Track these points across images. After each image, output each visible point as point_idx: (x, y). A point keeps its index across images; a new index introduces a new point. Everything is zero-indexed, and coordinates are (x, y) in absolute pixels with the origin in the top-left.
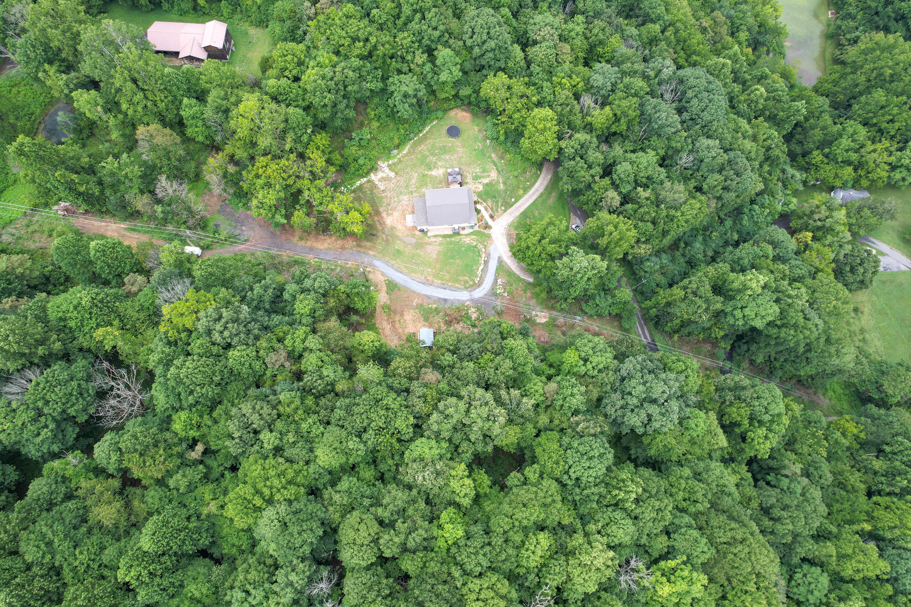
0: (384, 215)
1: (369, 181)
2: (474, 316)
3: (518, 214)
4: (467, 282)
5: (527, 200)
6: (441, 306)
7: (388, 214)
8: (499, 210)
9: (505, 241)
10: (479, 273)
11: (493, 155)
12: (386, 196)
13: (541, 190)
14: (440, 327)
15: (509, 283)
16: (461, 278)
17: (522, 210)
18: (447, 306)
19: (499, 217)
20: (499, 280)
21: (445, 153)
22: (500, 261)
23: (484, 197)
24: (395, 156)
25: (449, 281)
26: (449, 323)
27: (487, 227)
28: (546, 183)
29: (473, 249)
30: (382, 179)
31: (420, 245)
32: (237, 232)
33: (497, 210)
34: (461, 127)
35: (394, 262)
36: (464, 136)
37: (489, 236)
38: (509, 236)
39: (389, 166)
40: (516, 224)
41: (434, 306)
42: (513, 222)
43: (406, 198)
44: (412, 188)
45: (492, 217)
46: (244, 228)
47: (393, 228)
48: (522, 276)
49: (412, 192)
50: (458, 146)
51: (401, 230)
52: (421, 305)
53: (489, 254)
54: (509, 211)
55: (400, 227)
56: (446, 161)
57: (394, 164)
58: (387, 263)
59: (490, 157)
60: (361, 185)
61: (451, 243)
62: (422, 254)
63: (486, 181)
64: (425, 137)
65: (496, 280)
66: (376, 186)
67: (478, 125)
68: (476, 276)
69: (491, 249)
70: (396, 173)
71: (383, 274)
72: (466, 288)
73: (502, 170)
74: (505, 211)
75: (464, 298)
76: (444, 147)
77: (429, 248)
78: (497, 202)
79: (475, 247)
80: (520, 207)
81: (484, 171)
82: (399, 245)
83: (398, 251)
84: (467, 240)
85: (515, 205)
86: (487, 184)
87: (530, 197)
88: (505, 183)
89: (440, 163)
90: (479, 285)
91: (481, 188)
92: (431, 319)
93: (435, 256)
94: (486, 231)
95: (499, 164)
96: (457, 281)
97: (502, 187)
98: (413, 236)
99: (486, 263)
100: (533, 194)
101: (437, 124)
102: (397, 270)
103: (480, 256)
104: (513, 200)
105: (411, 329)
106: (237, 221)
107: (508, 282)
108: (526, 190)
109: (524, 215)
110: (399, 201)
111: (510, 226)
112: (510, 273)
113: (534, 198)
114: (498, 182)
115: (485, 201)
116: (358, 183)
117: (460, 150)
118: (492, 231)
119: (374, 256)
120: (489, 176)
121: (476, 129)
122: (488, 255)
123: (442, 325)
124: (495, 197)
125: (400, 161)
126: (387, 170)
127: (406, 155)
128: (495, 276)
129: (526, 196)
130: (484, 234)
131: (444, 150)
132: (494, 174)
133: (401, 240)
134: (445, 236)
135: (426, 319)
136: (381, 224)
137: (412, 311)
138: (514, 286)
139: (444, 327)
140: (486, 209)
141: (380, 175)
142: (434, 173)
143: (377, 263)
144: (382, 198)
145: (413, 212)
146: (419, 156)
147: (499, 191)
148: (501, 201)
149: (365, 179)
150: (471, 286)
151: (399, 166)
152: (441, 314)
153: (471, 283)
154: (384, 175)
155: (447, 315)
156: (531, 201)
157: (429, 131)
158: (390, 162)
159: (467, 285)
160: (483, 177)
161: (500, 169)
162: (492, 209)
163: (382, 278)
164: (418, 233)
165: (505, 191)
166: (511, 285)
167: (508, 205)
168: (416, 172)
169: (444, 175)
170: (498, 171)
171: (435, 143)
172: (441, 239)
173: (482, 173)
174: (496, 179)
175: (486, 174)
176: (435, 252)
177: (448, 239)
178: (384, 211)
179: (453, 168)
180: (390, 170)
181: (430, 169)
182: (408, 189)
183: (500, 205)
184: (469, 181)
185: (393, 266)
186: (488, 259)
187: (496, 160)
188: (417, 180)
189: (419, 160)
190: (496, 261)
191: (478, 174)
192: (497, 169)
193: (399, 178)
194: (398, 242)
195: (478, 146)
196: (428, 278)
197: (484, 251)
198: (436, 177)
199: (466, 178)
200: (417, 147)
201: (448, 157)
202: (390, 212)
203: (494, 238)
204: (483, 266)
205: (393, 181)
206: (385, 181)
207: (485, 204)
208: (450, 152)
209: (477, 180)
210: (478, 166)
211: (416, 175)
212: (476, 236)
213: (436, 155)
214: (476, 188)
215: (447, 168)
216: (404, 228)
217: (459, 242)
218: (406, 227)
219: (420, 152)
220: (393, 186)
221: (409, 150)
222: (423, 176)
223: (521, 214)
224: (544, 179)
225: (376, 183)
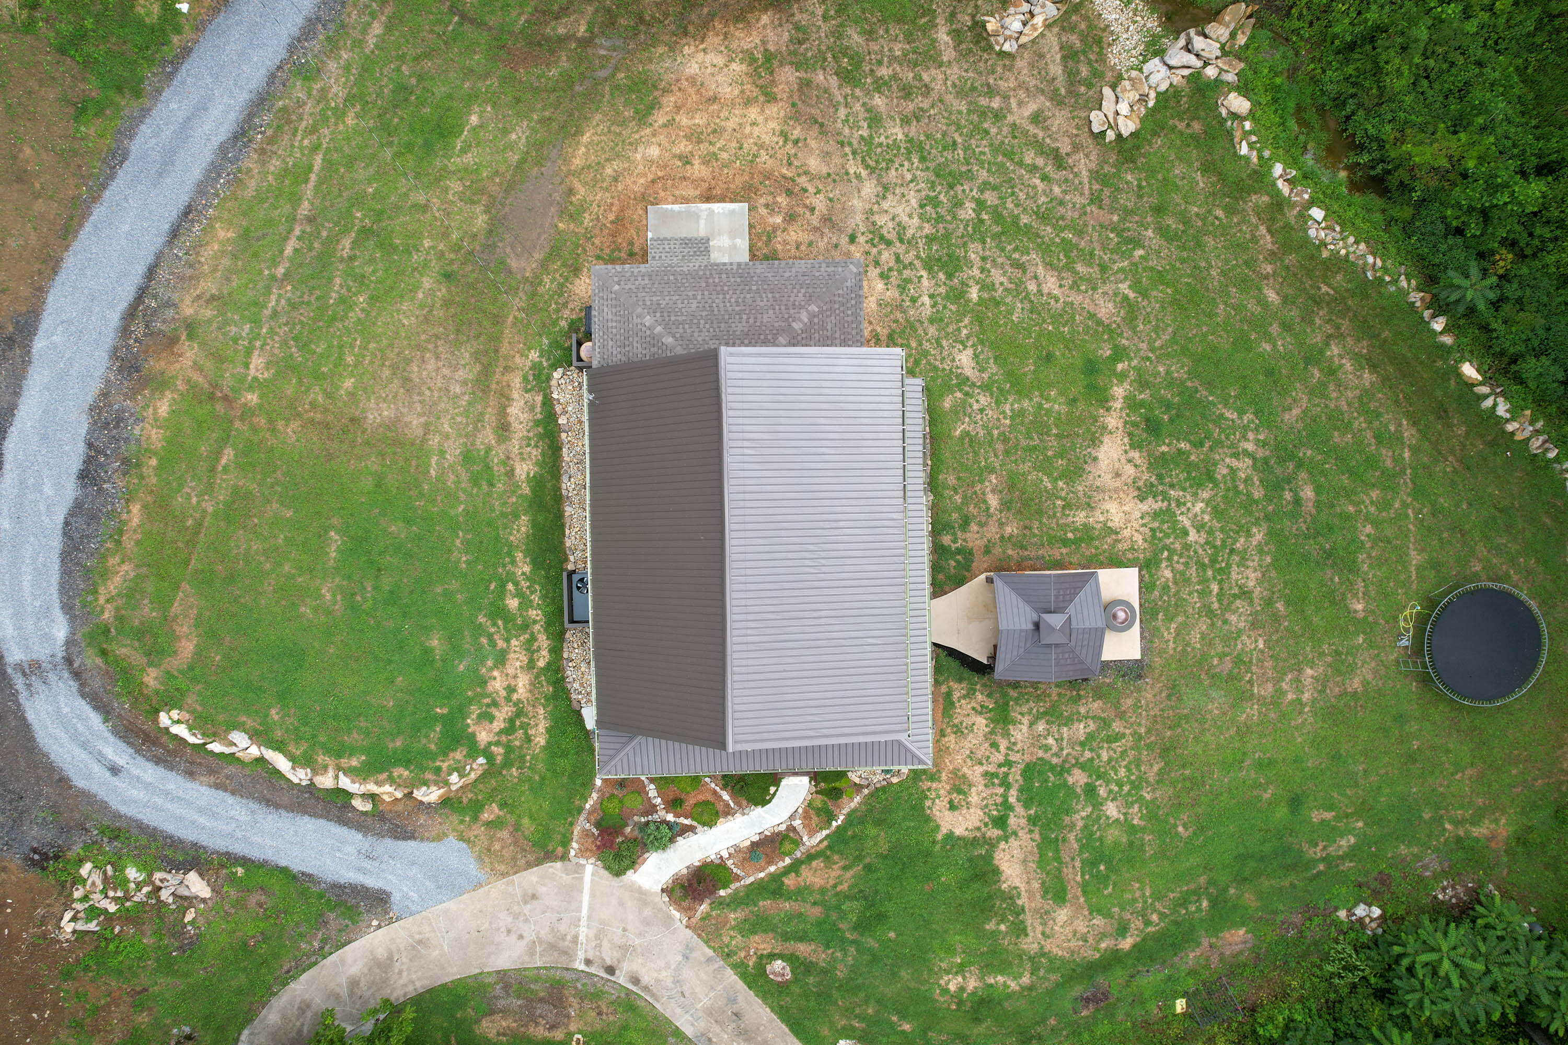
0: (766, 32)
4: (155, 654)
7: (764, 64)
8: (762, 944)
9: (508, 954)
10: (241, 746)
11: (1240, 939)
12: (931, 58)
15: (177, 947)
16: (184, 603)
19: (707, 931)
20: (197, 885)
21: (1288, 556)
22: (353, 905)
23: (878, 839)
30: (1083, 33)
31: (476, 299)
33: (756, 925)
35: (333, 81)
36: (1430, 727)
37: (544, 847)
39: (1204, 92)
43: (904, 210)
44: (984, 270)
45: (702, 882)
47: (645, 95)
49: (950, 263)
50: (1341, 666)
53: (403, 833)
55: (652, 149)
57: (1217, 133)
59: (1224, 914)
62: (405, 314)
63: (1013, 864)
65: (191, 860)
68: (205, 724)
69: (447, 851)
70: (1128, 149)
73: (1098, 999)
74: (754, 980)
76: (1342, 559)
77: (444, 379)
78: (827, 932)
82: (491, 132)
83: (440, 128)
84: (511, 677)
86: (980, 873)
88: (982, 1007)
89: (1193, 509)
90: (141, 738)
91: (955, 820)
93: (377, 413)
94: (582, 824)
95: (1153, 978)
97: (957, 982)
99: (332, 806)
102: (261, 101)
107: (189, 946)
110: (875, 160)
115: (838, 841)
117: (1306, 687)
118: (590, 869)
120: (1057, 893)
121: (1495, 829)
122: (393, 824)
124: (863, 925)
125: (1239, 184)
127: (1292, 240)
128: (231, 859)
130: (566, 809)
132: (1065, 932)
133: (537, 153)
134: (544, 507)
138: (162, 984)
140: (768, 845)
141: (1129, 19)
142: (1112, 456)
144: (914, 23)
146: (1272, 346)
147: (917, 956)
148: (842, 962)
150: (124, 674)
151: (1190, 174)
153: (151, 679)
158: (1236, 107)
159: (125, 650)
161: (1115, 981)
162: (773, 887)
165: (918, 1004)
166: (167, 966)
167: (805, 1004)
168: (1131, 310)
169: (1087, 534)
170: (1092, 969)
171: (1389, 482)
172: (524, 470)
173: (1088, 839)
174: (1030, 944)
175: (1074, 875)
176: (415, 422)
177: (522, 527)
178: (801, 36)
179: (1149, 611)
180: (1167, 98)
181: (1152, 427)
182: (978, 231)
183: (803, 949)
184: (1020, 733)
185: (309, 73)
186: (360, 823)
187: (1192, 956)
188: (1065, 315)
189: (1242, 343)
190: (350, 876)
191: (1082, 813)
192: (1114, 959)
193: (1084, 164)
194: (519, 135)
195: (1330, 832)
196: (190, 352)
197: (430, 795)
198: (1075, 472)
199: (1053, 715)
200: (1365, 329)
201: (1251, 578)
202: (788, 76)
203: (532, 877)
204: (300, 776)
205: (1059, 120)
206: (1069, 55)
207: (812, 841)
208: (1297, 603)
209: (1028, 798)
210: (1152, 813)
211: (1106, 309)
212: (553, 749)
213: (1274, 487)
214: (960, 785)
215: (1147, 566)
216: (637, 184)
217: (499, 612)
218: (647, 199)
219: (1313, 357)
220: (1021, 114)
221: (1339, 263)
222: (1091, 368)
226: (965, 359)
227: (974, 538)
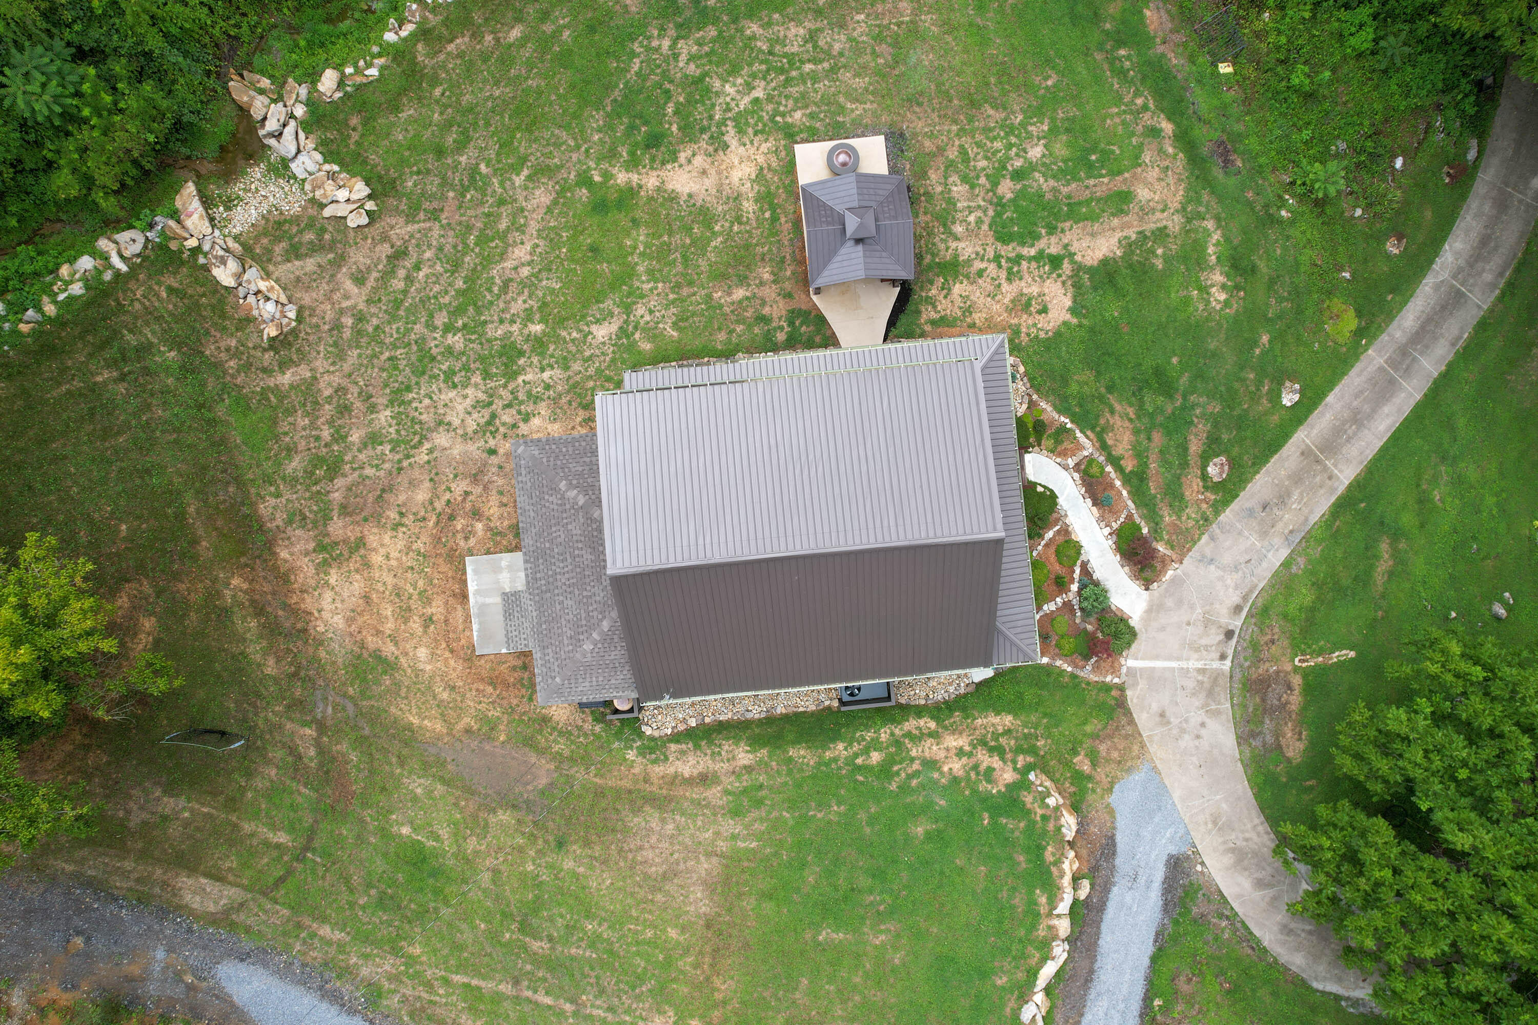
0: (296, 551)
1: (163, 258)
3: (1322, 505)
5: (1386, 387)
7: (328, 551)
8: (1192, 488)
9: (1220, 736)
10: (1035, 1013)
11: (1156, 17)
12: (308, 388)
13: (1480, 301)
17: (1345, 472)
19: (1184, 543)
22: (1183, 891)
23: (1082, 380)
27: (1099, 632)
29: (995, 826)
30: (269, 242)
31: (582, 816)
33: (1174, 494)
35: (379, 970)
37: (1112, 709)
38: (1256, 695)
39: (320, 116)
40: (1306, 596)
42: (1283, 583)
43: (460, 403)
44: (512, 320)
45: (1136, 551)
47: (368, 666)
53: (1109, 848)
54: (1261, 485)
55: (420, 655)
56: (781, 68)
57: (359, 100)
58: (323, 981)
59: (1131, 32)
62: (600, 884)
63: (1096, 246)
66: (218, 302)
70: (382, 187)
73: (1224, 151)
74: (1228, 492)
77: (660, 841)
78: (1177, 424)
79: (1010, 803)
80: (1331, 447)
82: (417, 814)
83: (417, 863)
84: (948, 753)
85: (1303, 437)
86: (1107, 278)
87: (1404, 359)
88: (1241, 263)
89: (731, 95)
91: (1057, 307)
93: (700, 904)
94: (1088, 673)
95: (1200, 98)
97: (1217, 292)
99: (1087, 919)
100: (1425, 332)
104: (1289, 399)
108: (1377, 302)
109: (1361, 508)
110: (413, 436)
111: (1261, 614)
114: (1191, 254)
115: (1086, 421)
116: (75, 278)
118: (1131, 662)
120: (1121, 201)
122: (1100, 858)
124: (1167, 388)
125: (407, 74)
129: (1376, 357)
130: (1073, 690)
132: (1159, 189)
133: (433, 767)
134: (778, 735)
136: (272, 630)
140: (1095, 489)
141: (252, 199)
142: (686, 180)
144: (275, 406)
147: (1194, 334)
148: (1205, 407)
149: (133, 243)
154: (287, 203)
156: (1411, 394)
158: (331, 83)
160: (1073, 211)
161: (1206, 136)
162: (1136, 481)
165: (1241, 331)
167: (1249, 441)
168: (542, 172)
169: (765, 199)
170: (1195, 160)
172: (744, 756)
173: (1066, 174)
174: (1174, 223)
175: (1103, 184)
176: (705, 866)
177: (800, 753)
178: (297, 517)
179: (836, 131)
180: (329, 153)
181: (654, 141)
182: (475, 329)
183: (1195, 447)
184: (966, 249)
185: (374, 994)
186: (1102, 890)
187: (1175, 61)
188: (550, 236)
189: (564, 59)
190: (1155, 897)
191: (1041, 182)
192: (1184, 140)
193: (401, 230)
194: (417, 785)
197: (1069, 824)
198: (705, 215)
199: (945, 219)
201: (796, 32)
202: (338, 528)
203: (1143, 719)
204: (1060, 951)
205: (359, 257)
206: (295, 252)
207: (1087, 446)
209: (1030, 237)
210: (1036, 112)
211: (542, 197)
212: (1015, 707)
213: (706, 18)
214: (1022, 304)
215: (792, 136)
216: (456, 668)
217: (885, 771)
218: (470, 656)
220: (356, 296)
222: (600, 207)
223: (1343, 505)
224: (1502, 205)
225: (225, 275)
226: (602, 332)
227: (777, 310)
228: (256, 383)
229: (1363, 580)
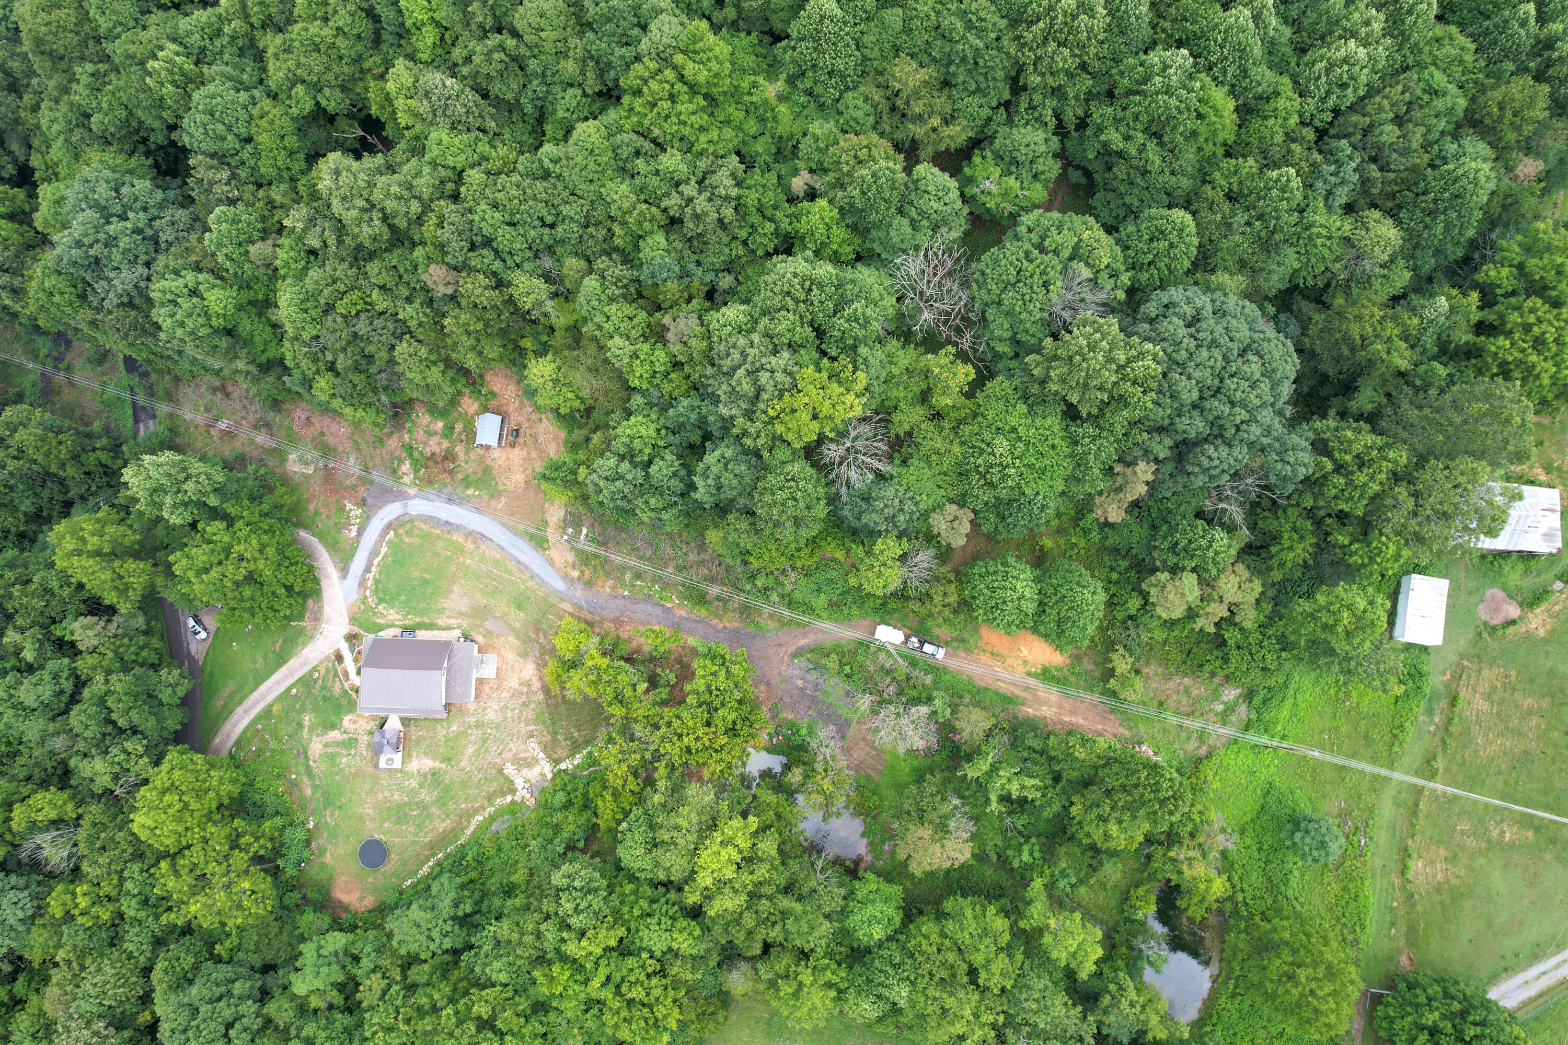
0: (536, 685)
1: (557, 762)
2: (406, 467)
3: (291, 662)
4: (407, 533)
5: (269, 691)
6: (459, 490)
7: (528, 684)
8: (323, 671)
9: (328, 609)
10: (384, 550)
11: (309, 792)
12: (527, 724)
13: (239, 710)
14: (467, 453)
15: (340, 527)
16: (417, 541)
17: (284, 670)
18: (450, 489)
19: (327, 658)
20: (354, 534)
21: (400, 807)
22: (344, 571)
23: (344, 702)
24: (500, 813)
25: (439, 537)
26: (449, 456)
27: (352, 638)
28: (227, 726)
29: (385, 595)
30: (531, 763)
31: (480, 613)
32: (813, 676)
33: (328, 670)
34: (355, 865)
35: (530, 584)
36: (356, 843)
37: (353, 620)
38: (317, 619)
39: (513, 791)
40: (300, 640)
41: (470, 492)
42: (305, 644)
43: (491, 716)
44: (475, 734)
45: (339, 658)
46: (800, 683)
47: (524, 655)
48: (314, 541)
49: (477, 725)
50: (372, 820)
51: (509, 647)
52: (493, 496)
53: (360, 585)
54: (306, 670)
55: (511, 656)
56: (400, 788)
57: (503, 794)
58: (542, 583)
59: (315, 788)
60: (572, 755)
61: (423, 612)
62: (478, 596)
63: (334, 735)
64: (433, 848)
65: (360, 533)
66: (545, 749)
67: (324, 867)
68: (390, 542)
69: (354, 596)
70: (500, 771)
71: (552, 563)
72: (411, 521)
73: (298, 755)
74: (314, 669)
75: (416, 501)
76: (398, 821)
77: (462, 605)
78: (323, 688)
79: (381, 601)
80: (286, 677)
81: (331, 758)
82: (518, 618)
83: (520, 607)
84: (393, 615)
85: (292, 680)
86: (333, 727)
87: (262, 698)
88: (300, 725)
89: (414, 783)
90: (389, 527)
91: (347, 721)
92: (480, 469)
93: (456, 588)
95: (301, 769)
96: (426, 536)
97: (307, 719)
98: (488, 634)
99: (368, 570)
100: (257, 703)
101: (405, 879)
102: (527, 567)
103: (375, 580)
104: (294, 691)
105: (517, 455)
106: (813, 699)
107: (339, 530)
108: (268, 711)
109: (281, 660)
110: (503, 709)
111: (312, 637)
112: (333, 546)
113: (256, 695)
114: (311, 729)
115: (345, 692)
116: (578, 759)
117: (368, 810)
118: (345, 630)
119: (563, 600)
120: (326, 745)
121: (328, 859)
122: (362, 583)
123: (462, 455)
124: (324, 697)
125: (490, 799)
126: (519, 783)
127: (476, 812)
128: (358, 543)
129: (270, 699)
130: (361, 626)
131: (399, 814)
132: (316, 747)
133: (512, 629)
134: (431, 626)
135: (487, 470)
136: (545, 667)
137: (511, 487)
138: (332, 522)
139: (459, 449)
140: (346, 674)
141: (533, 774)
142: (428, 764)
143: (560, 585)
144: (536, 721)
145: (480, 682)
146: (451, 806)
147: (315, 710)
148: (316, 692)
149: (563, 766)
150: (403, 525)
151: (494, 786)
152: (460, 476)
153: (401, 531)
154: (525, 771)
155: (451, 472)
156: (263, 688)
157: (423, 863)
158: (509, 799)
159: (408, 526)
160: (337, 744)
161: (302, 760)
162: (336, 675)
163: (555, 554)
164: (480, 639)
165: (303, 709)
166: (335, 524)
167: (306, 682)
168: (462, 770)
169: (410, 756)
170: (306, 753)
171: (416, 834)
172: (440, 622)
173: (338, 754)
174: (314, 738)
175: (330, 750)
176: (453, 596)
177: (427, 620)
178: (534, 693)
179: (390, 770)
180: (512, 782)
181: (434, 774)
182: (484, 733)
183: (320, 682)
184: (365, 737)
185: (532, 578)
186: (363, 575)
187: (306, 780)
188: (462, 753)
189: (452, 798)
190: (351, 571)
191: (344, 752)
192: (307, 759)
193: (498, 760)
194: (517, 625)
195: (332, 816)
196: (472, 547)
197: (368, 593)
198: (425, 754)
199: (369, 746)
200: (454, 829)
201: (396, 797)
202: (525, 689)
203: (346, 616)
204: (375, 562)
205: (510, 755)
206: (525, 759)
207: (346, 685)
208: (389, 809)
209: (350, 739)
210: (342, 770)
211: (463, 764)
212: (375, 623)
213: (417, 804)
214: (355, 722)
215: (401, 771)
216: (503, 651)
217: (408, 613)
218: (499, 654)
219: (448, 816)
220: (512, 745)
221: (469, 822)
222: (449, 759)
223: (285, 662)
224: (228, 735)
225: (542, 755)
226: (454, 728)
227: (412, 728)
228: (540, 727)
229: (285, 642)
